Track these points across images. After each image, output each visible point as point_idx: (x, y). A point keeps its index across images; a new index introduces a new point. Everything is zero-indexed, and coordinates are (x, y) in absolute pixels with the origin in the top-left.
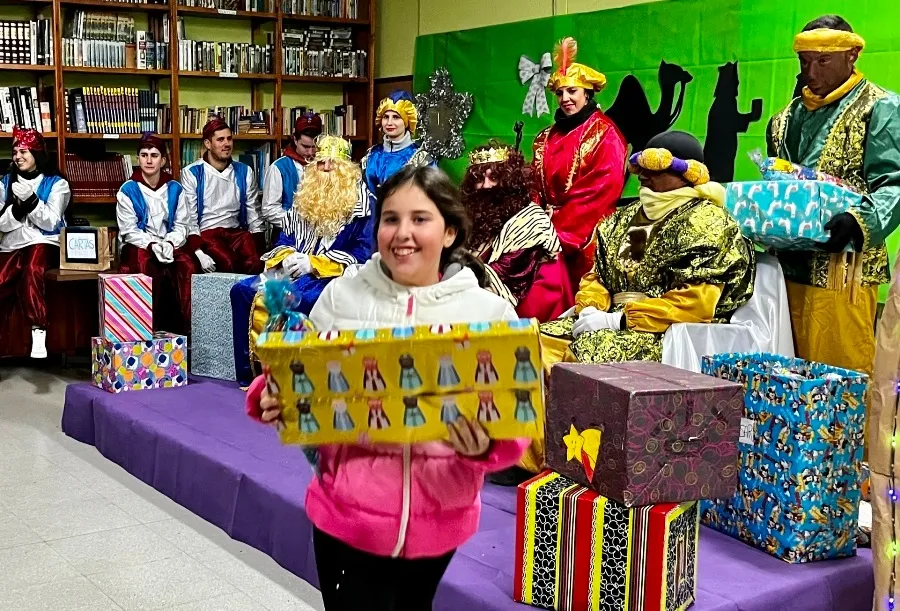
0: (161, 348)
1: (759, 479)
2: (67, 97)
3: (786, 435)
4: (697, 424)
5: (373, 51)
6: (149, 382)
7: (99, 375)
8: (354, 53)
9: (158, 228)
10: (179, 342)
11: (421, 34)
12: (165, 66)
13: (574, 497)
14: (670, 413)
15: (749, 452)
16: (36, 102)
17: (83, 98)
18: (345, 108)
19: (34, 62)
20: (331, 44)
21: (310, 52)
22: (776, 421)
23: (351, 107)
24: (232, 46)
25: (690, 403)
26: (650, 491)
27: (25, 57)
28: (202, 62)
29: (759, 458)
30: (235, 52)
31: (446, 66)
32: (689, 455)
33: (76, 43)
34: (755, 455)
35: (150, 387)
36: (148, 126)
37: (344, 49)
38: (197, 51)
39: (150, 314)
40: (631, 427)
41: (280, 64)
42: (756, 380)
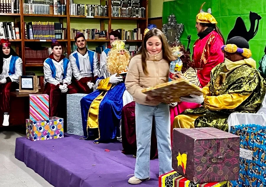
0: (53, 124)
1: (255, 174)
2: (26, 26)
3: (264, 156)
4: (222, 151)
5: (147, 8)
6: (48, 137)
7: (28, 134)
8: (140, 9)
9: (60, 77)
10: (60, 121)
11: (165, 1)
12: (65, 14)
13: (178, 181)
14: (211, 147)
15: (251, 163)
16: (13, 28)
17: (32, 26)
18: (138, 30)
19: (13, 12)
20: (132, 5)
21: (123, 8)
22: (260, 151)
23: (140, 29)
24: (92, 6)
25: (219, 144)
26: (204, 177)
27: (9, 10)
28: (80, 12)
29: (254, 165)
30: (93, 8)
31: (174, 14)
32: (219, 163)
33: (29, 5)
34: (253, 164)
35: (48, 139)
36: (58, 37)
37: (136, 7)
38: (78, 8)
39: (48, 110)
40: (195, 153)
41: (111, 13)
42: (252, 135)
